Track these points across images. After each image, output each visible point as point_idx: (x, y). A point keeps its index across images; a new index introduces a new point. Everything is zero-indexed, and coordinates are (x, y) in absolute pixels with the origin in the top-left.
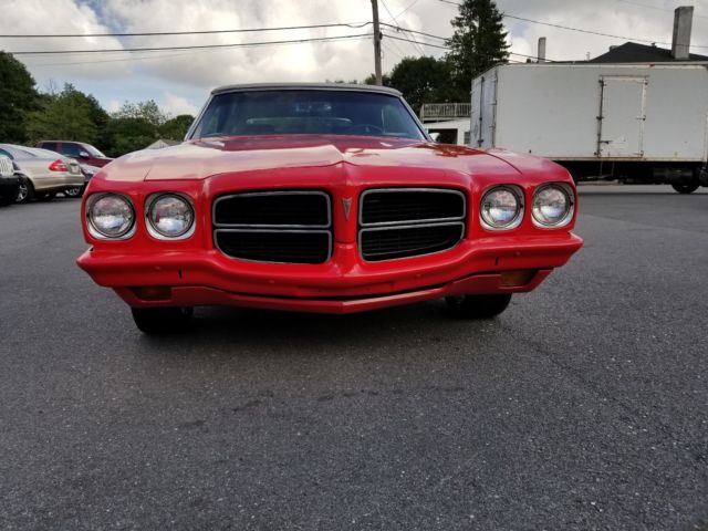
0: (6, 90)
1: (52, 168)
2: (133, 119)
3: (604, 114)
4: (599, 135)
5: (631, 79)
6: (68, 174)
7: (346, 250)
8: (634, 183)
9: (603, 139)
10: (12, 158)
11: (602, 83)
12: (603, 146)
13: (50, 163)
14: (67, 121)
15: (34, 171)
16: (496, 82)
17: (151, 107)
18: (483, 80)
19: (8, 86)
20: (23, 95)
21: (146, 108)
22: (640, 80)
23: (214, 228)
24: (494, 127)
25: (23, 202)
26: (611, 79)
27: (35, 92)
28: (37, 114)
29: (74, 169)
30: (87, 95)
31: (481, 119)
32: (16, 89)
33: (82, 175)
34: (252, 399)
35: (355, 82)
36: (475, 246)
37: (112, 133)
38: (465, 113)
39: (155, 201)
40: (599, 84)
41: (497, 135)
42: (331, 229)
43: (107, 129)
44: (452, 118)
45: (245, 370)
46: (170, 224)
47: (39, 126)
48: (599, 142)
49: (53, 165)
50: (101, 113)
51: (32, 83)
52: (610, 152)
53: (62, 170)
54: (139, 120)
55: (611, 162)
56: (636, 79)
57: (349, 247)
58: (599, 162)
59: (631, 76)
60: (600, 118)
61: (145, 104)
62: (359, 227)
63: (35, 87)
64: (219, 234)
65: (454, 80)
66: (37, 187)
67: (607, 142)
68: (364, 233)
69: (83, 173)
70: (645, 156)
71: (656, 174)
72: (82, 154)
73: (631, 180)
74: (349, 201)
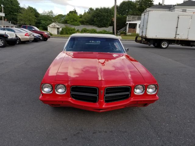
0: (12, 6)
1: (25, 35)
2: (46, 15)
3: (178, 27)
4: (176, 32)
5: (187, 17)
6: (30, 37)
7: (101, 101)
8: (185, 46)
9: (177, 33)
10: (15, 32)
11: (178, 17)
12: (177, 35)
13: (25, 34)
14: (29, 16)
15: (21, 36)
16: (148, 16)
17: (52, 12)
18: (145, 14)
19: (12, 5)
20: (16, 8)
21: (50, 12)
22: (190, 17)
23: (71, 93)
24: (146, 29)
25: (18, 44)
26: (181, 16)
27: (20, 7)
28: (20, 14)
29: (32, 35)
30: (34, 8)
31: (143, 26)
32: (14, 6)
33: (33, 37)
34: (78, 132)
35: (109, 8)
36: (132, 99)
37: (40, 19)
38: (139, 19)
39: (57, 85)
40: (178, 18)
41: (147, 31)
42: (98, 95)
43: (39, 18)
44: (136, 20)
45: (76, 121)
46: (60, 91)
47: (21, 18)
48: (176, 34)
49: (26, 34)
50: (38, 13)
51: (19, 4)
52: (179, 37)
53: (28, 36)
54: (48, 16)
55: (179, 40)
56: (189, 17)
57: (102, 101)
58: (175, 40)
59: (187, 16)
60: (177, 28)
61: (49, 11)
62: (104, 95)
63: (20, 5)
64: (72, 94)
65: (137, 8)
66: (22, 40)
67: (178, 35)
68: (106, 97)
69: (33, 36)
70: (189, 39)
71: (191, 44)
72: (33, 29)
73: (184, 45)
74: (102, 91)
